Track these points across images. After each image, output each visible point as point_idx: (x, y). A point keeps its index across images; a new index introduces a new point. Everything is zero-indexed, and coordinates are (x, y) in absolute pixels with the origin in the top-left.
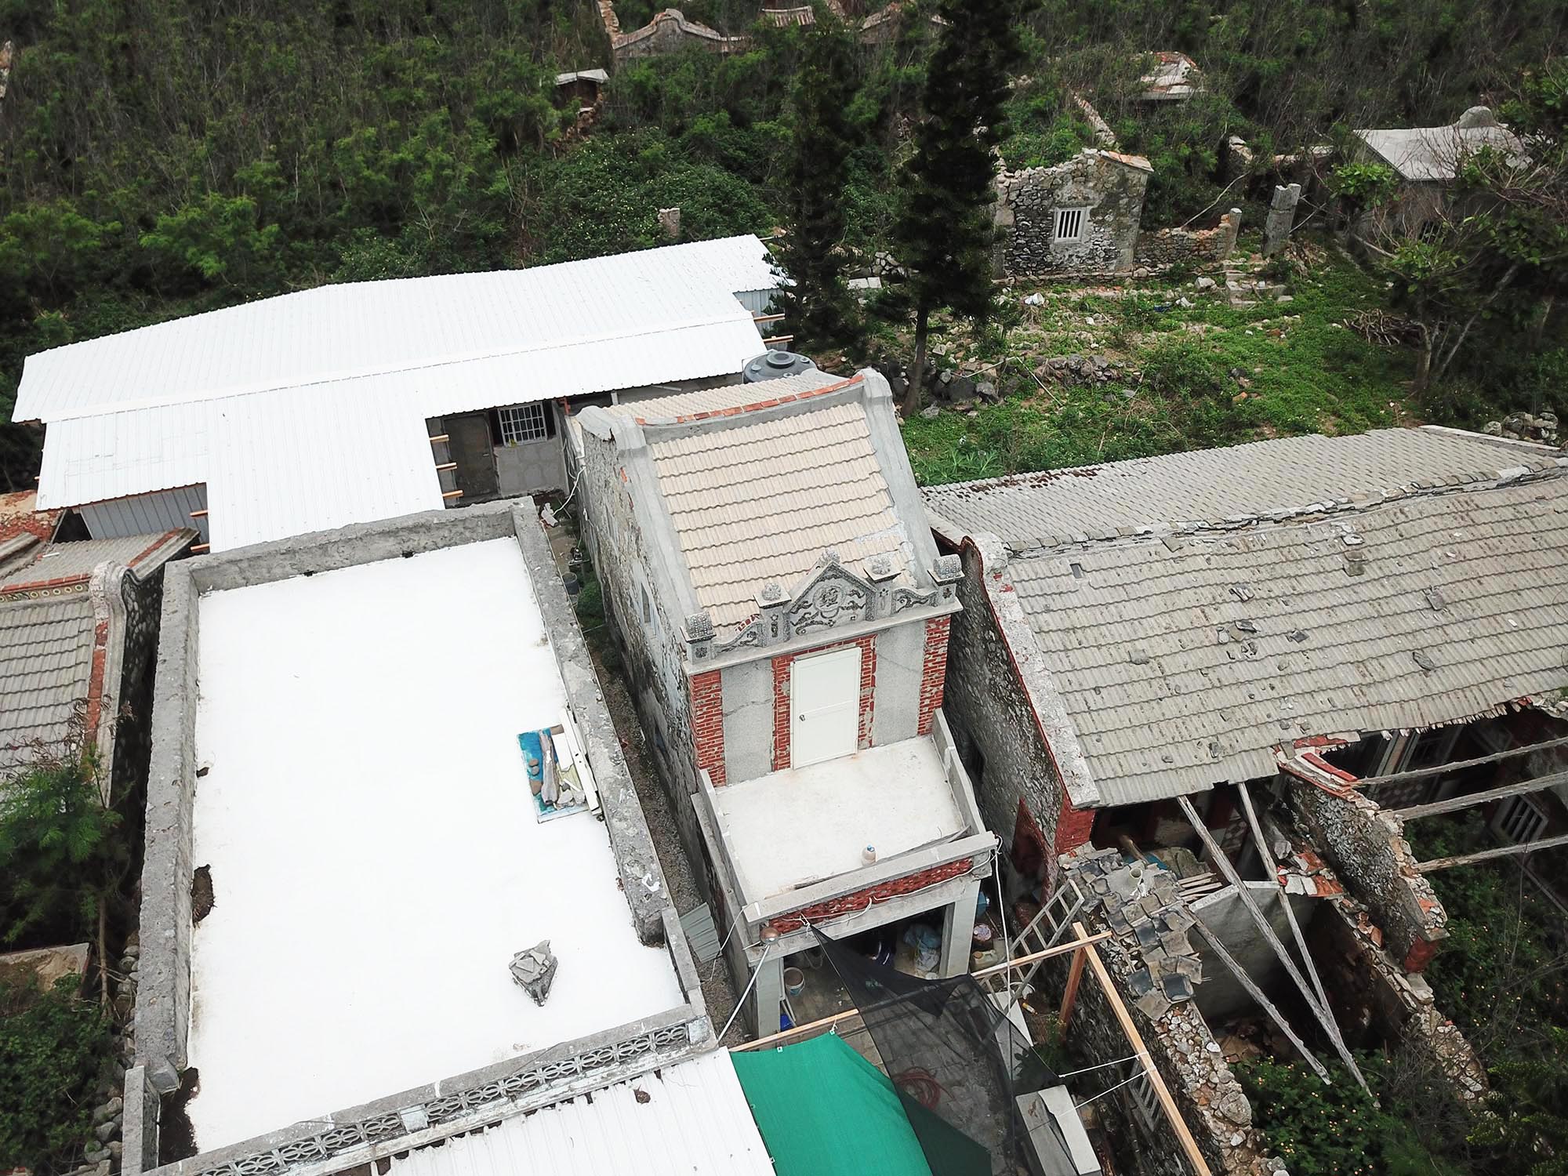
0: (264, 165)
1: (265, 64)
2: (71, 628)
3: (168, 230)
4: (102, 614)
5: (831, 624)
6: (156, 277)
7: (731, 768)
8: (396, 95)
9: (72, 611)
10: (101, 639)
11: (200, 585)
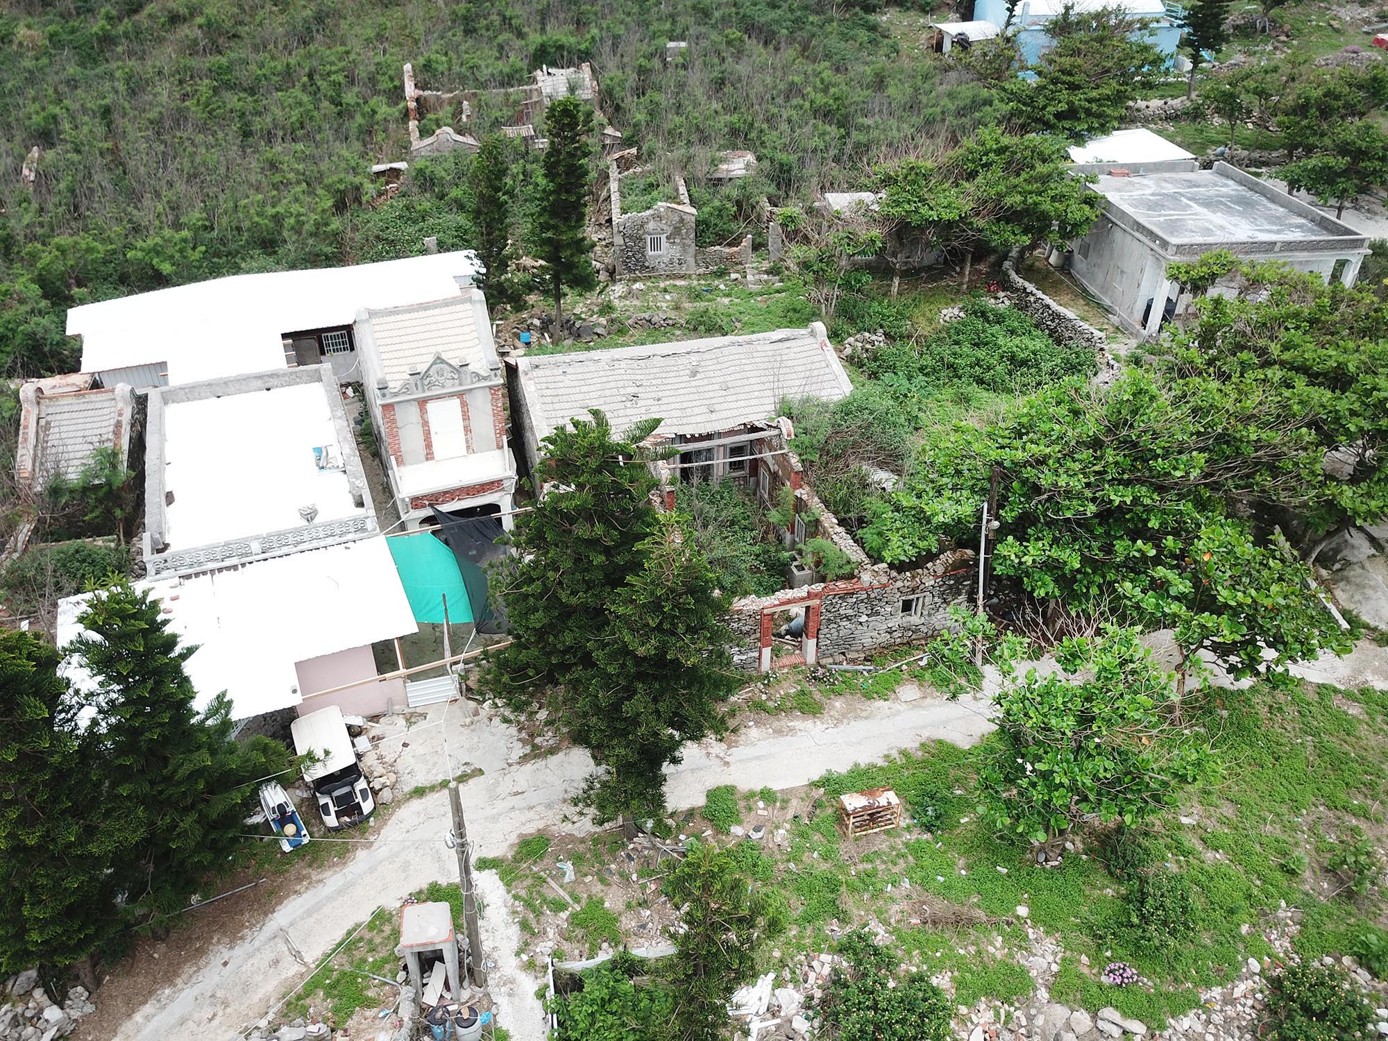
0: (197, 215)
1: (198, 160)
2: (106, 411)
3: (142, 250)
4: (120, 405)
5: (443, 387)
6: (133, 278)
7: (406, 458)
8: (277, 178)
9: (106, 404)
10: (120, 415)
11: (166, 399)
